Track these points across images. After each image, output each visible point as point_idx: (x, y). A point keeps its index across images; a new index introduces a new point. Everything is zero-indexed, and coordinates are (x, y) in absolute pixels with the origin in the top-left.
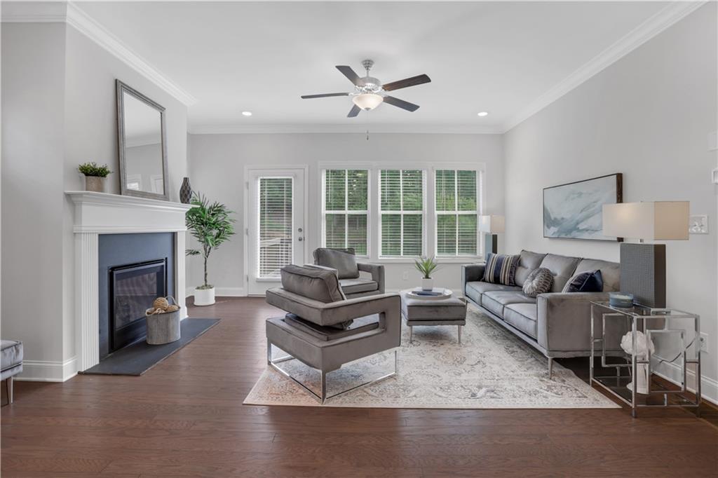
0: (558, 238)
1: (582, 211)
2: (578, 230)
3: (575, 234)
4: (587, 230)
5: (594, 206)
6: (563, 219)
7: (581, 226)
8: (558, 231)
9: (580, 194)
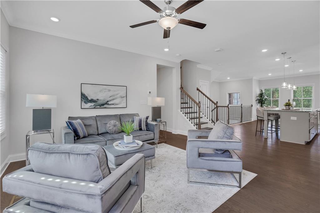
0: (94, 108)
1: (110, 97)
2: (108, 104)
3: (105, 106)
4: (113, 104)
5: (116, 96)
6: (98, 99)
7: (109, 103)
8: (94, 105)
9: (109, 90)
